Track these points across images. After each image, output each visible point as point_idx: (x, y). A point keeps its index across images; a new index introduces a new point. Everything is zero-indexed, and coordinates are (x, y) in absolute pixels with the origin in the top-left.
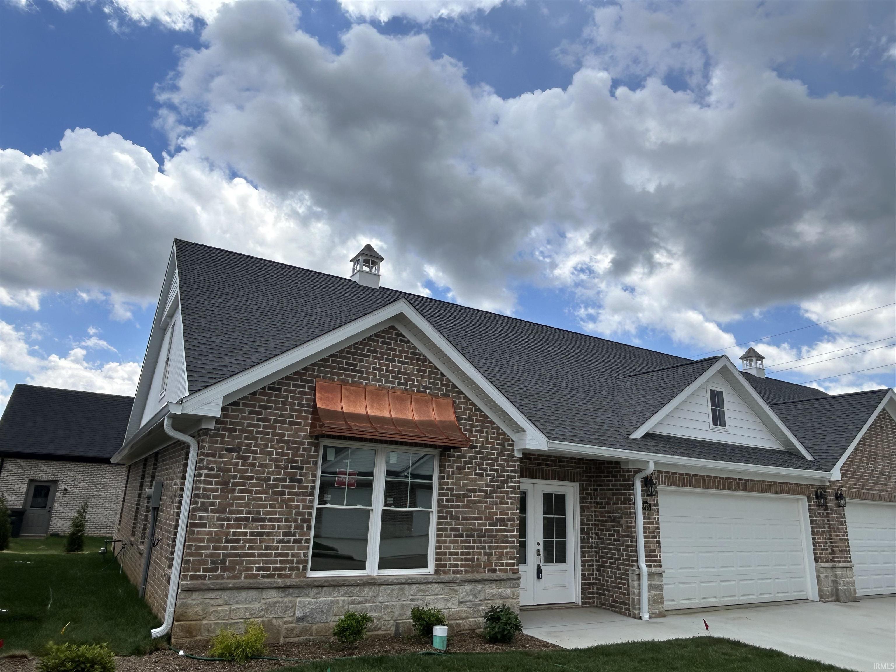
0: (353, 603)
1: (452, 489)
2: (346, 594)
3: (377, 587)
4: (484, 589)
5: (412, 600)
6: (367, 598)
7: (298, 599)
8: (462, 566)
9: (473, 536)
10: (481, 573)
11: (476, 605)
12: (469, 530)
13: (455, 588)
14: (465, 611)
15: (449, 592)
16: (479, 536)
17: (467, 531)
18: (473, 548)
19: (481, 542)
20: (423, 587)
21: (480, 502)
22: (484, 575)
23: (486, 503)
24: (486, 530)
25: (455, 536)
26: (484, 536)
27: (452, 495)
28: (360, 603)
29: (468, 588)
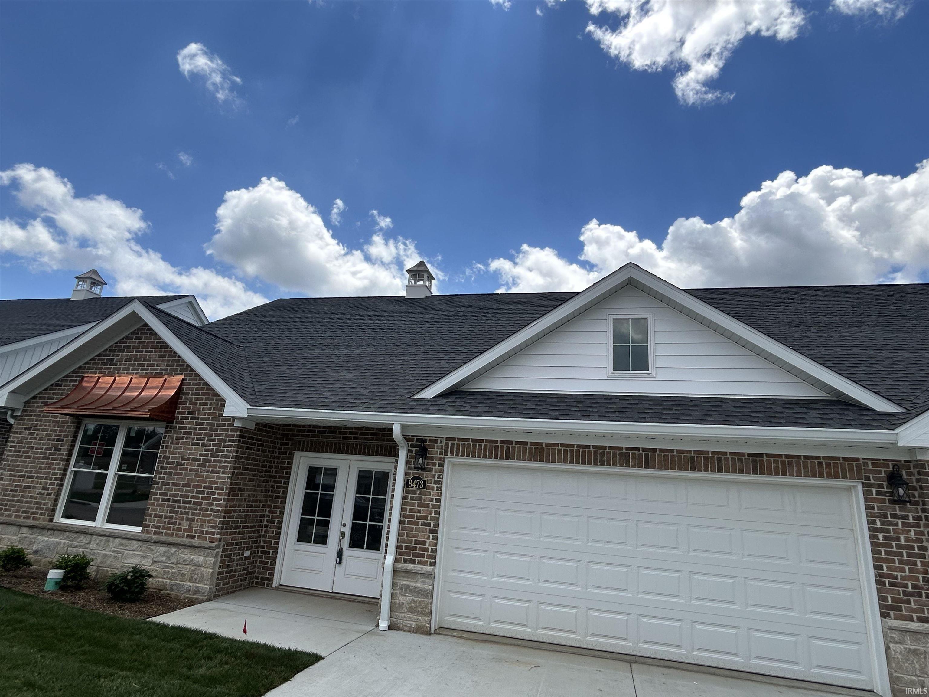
0: (71, 546)
1: (168, 458)
2: (67, 538)
3: (90, 536)
4: (177, 553)
5: (114, 551)
6: (81, 544)
7: (39, 537)
8: (164, 528)
9: (178, 501)
10: (179, 537)
11: (168, 567)
12: (176, 495)
13: (152, 547)
14: (156, 570)
15: (145, 550)
16: (184, 502)
17: (175, 496)
18: (177, 512)
19: (185, 508)
20: (124, 541)
21: (191, 470)
22: (182, 539)
23: (197, 471)
24: (193, 497)
25: (163, 500)
26: (190, 502)
27: (168, 463)
28: (76, 547)
29: (162, 549)
